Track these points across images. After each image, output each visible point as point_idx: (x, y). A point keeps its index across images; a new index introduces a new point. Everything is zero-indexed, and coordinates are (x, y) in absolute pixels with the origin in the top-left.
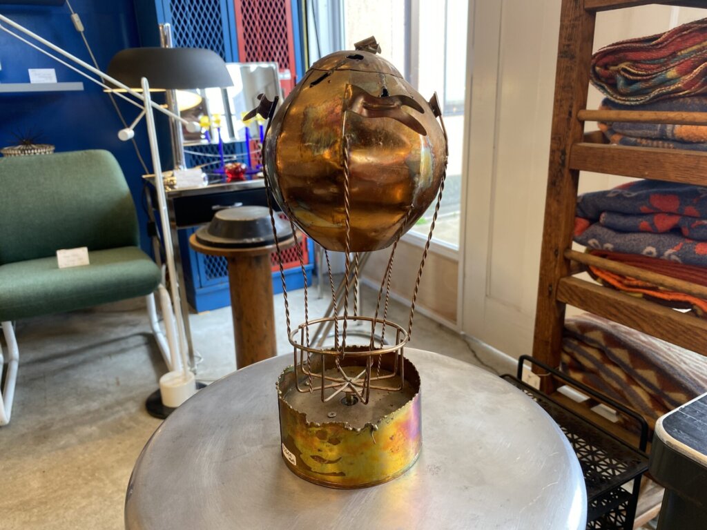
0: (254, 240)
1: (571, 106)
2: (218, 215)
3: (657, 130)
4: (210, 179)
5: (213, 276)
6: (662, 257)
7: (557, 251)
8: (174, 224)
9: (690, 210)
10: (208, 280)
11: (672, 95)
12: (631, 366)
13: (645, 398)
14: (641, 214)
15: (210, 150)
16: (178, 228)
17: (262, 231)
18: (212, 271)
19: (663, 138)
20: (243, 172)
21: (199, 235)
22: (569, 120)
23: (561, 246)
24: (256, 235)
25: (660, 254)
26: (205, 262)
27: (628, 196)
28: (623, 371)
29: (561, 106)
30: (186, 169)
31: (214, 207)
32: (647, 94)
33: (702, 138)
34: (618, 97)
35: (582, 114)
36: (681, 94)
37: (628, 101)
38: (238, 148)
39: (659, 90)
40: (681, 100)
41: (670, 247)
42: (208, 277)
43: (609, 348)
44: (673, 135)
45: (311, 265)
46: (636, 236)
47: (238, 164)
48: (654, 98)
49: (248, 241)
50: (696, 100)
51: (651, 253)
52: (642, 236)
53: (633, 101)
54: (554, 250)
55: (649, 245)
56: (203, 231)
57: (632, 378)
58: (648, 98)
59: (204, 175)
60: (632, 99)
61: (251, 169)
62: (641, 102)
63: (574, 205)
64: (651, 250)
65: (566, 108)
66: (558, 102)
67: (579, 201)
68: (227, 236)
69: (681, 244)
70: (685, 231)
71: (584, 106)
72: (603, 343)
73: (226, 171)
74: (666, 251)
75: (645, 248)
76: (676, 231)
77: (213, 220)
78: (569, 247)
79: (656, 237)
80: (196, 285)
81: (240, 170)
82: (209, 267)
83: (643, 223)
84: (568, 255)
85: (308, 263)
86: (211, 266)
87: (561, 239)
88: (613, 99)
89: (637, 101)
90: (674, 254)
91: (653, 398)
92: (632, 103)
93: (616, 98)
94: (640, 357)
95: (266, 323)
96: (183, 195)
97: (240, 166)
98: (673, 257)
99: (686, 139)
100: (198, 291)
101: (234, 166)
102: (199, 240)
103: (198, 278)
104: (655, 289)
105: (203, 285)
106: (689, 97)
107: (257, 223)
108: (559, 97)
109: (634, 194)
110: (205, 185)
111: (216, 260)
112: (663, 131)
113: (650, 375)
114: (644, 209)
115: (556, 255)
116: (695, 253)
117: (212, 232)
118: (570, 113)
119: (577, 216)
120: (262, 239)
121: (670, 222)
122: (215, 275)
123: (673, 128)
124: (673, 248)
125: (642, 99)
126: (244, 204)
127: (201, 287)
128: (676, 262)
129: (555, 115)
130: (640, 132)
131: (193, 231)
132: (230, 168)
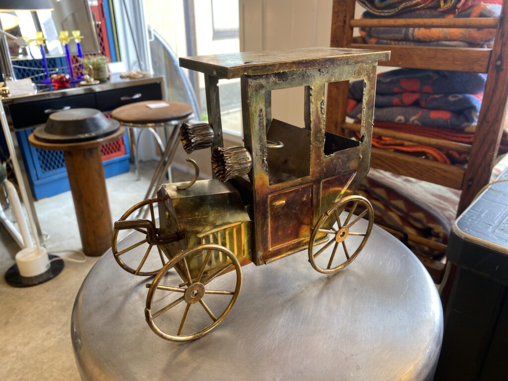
0: (87, 135)
1: (345, 17)
2: (53, 117)
3: (402, 34)
4: (39, 88)
5: (47, 169)
6: (408, 123)
7: (336, 124)
8: (13, 127)
9: (427, 88)
10: (43, 173)
11: (413, 8)
12: (387, 199)
13: (397, 219)
14: (394, 94)
15: (33, 64)
16: (15, 130)
17: (92, 128)
18: (46, 165)
19: (406, 39)
20: (67, 81)
21: (37, 134)
22: (344, 27)
23: (340, 119)
24: (87, 131)
25: (407, 120)
26: (39, 158)
27: (385, 81)
28: (382, 203)
29: (338, 16)
30: (16, 80)
31: (47, 111)
32: (396, 7)
33: (433, 38)
34: (376, 10)
35: (352, 22)
36: (419, 7)
37: (383, 12)
38: (58, 63)
39: (404, 4)
40: (418, 12)
41: (414, 115)
42: (43, 171)
43: (372, 189)
44: (413, 37)
45: (128, 155)
46: (390, 109)
47: (63, 75)
48: (401, 10)
49: (82, 136)
50: (428, 12)
51: (400, 120)
52: (394, 109)
53: (386, 13)
54: (335, 123)
55: (400, 114)
56: (40, 131)
57: (388, 206)
58: (397, 10)
59: (33, 84)
60: (385, 11)
61: (73, 79)
62: (392, 13)
63: (347, 90)
64: (401, 118)
65: (341, 18)
66: (336, 14)
67: (350, 87)
68: (63, 133)
69: (421, 112)
70: (423, 104)
71: (353, 17)
72: (368, 186)
73: (53, 81)
74: (411, 117)
75: (396, 117)
76: (416, 104)
77: (48, 121)
78: (344, 120)
79: (404, 109)
80: (34, 178)
81: (65, 79)
82: (43, 162)
83: (395, 100)
84: (344, 126)
85: (126, 153)
86: (45, 161)
87: (340, 115)
88: (372, 12)
89: (389, 12)
90: (416, 119)
91: (402, 218)
92: (386, 14)
93: (374, 11)
94: (392, 192)
95: (102, 201)
96: (15, 102)
97: (64, 77)
98: (416, 122)
99: (422, 39)
100: (36, 182)
101: (59, 77)
102: (37, 138)
103: (35, 172)
104: (402, 145)
105: (39, 177)
106: (423, 9)
107: (88, 121)
108: (336, 10)
109: (388, 80)
110: (35, 92)
111: (57, 154)
112: (406, 34)
113: (400, 204)
114: (396, 89)
115: (336, 127)
116: (430, 118)
117: (48, 130)
118: (345, 22)
119: (349, 98)
120: (93, 134)
121: (412, 98)
122: (49, 169)
123: (414, 31)
124: (415, 116)
125: (392, 12)
126: (72, 108)
127: (38, 179)
128: (417, 125)
129: (333, 23)
130: (390, 36)
131: (32, 132)
132: (56, 78)
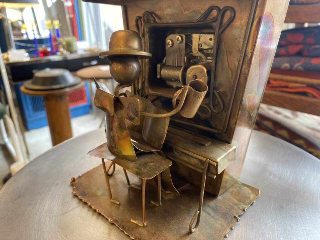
0: (58, 86)
2: (37, 74)
6: (293, 69)
8: (12, 81)
9: (310, 40)
12: (274, 129)
14: (281, 46)
15: (28, 42)
17: (62, 81)
18: (36, 108)
20: (49, 52)
24: (59, 83)
25: (292, 66)
26: (32, 104)
30: (16, 51)
31: (34, 71)
38: (45, 41)
42: (34, 112)
43: (262, 122)
45: (89, 103)
46: (277, 59)
49: (55, 87)
55: (286, 62)
56: (29, 84)
59: (27, 54)
61: (53, 51)
64: (286, 65)
68: (43, 84)
69: (303, 60)
70: (306, 53)
72: (259, 119)
73: (39, 52)
74: (295, 64)
75: (283, 64)
76: (300, 54)
77: (34, 78)
79: (289, 58)
80: (27, 116)
82: (34, 106)
90: (300, 66)
97: (47, 50)
98: (300, 68)
100: (29, 119)
101: (43, 49)
102: (26, 88)
103: (28, 113)
104: (287, 87)
105: (31, 116)
107: (59, 77)
110: (28, 59)
116: (311, 64)
117: (34, 83)
120: (62, 86)
121: (297, 48)
122: (38, 110)
124: (299, 63)
126: (51, 69)
128: (300, 70)
131: (22, 84)
